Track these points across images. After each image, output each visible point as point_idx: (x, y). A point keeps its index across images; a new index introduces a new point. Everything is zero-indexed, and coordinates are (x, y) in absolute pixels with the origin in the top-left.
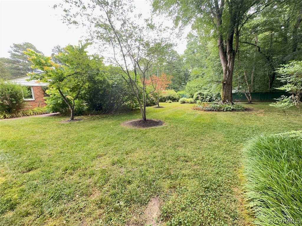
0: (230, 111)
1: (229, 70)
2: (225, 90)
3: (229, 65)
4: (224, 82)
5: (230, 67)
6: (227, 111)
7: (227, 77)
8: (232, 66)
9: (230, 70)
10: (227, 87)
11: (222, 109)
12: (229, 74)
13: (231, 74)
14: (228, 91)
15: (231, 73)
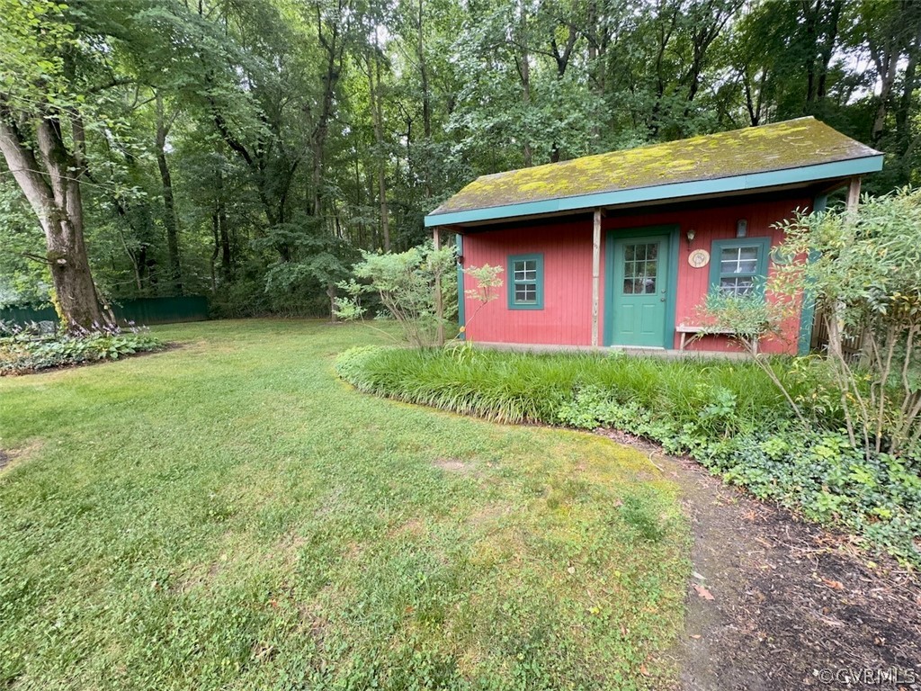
0: (129, 355)
1: (69, 223)
2: (68, 289)
3: (65, 202)
4: (59, 261)
5: (69, 209)
6: (120, 357)
7: (67, 243)
8: (75, 207)
9: (74, 219)
10: (78, 281)
11: (104, 354)
12: (73, 233)
13: (78, 235)
14: (84, 291)
15: (78, 230)
